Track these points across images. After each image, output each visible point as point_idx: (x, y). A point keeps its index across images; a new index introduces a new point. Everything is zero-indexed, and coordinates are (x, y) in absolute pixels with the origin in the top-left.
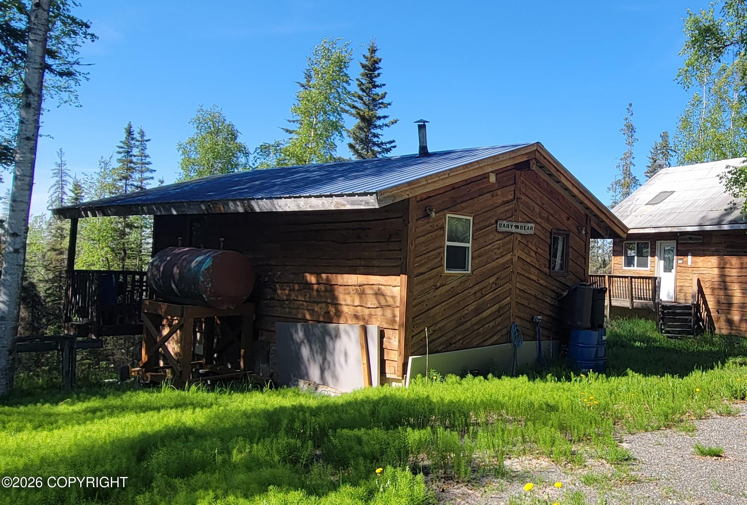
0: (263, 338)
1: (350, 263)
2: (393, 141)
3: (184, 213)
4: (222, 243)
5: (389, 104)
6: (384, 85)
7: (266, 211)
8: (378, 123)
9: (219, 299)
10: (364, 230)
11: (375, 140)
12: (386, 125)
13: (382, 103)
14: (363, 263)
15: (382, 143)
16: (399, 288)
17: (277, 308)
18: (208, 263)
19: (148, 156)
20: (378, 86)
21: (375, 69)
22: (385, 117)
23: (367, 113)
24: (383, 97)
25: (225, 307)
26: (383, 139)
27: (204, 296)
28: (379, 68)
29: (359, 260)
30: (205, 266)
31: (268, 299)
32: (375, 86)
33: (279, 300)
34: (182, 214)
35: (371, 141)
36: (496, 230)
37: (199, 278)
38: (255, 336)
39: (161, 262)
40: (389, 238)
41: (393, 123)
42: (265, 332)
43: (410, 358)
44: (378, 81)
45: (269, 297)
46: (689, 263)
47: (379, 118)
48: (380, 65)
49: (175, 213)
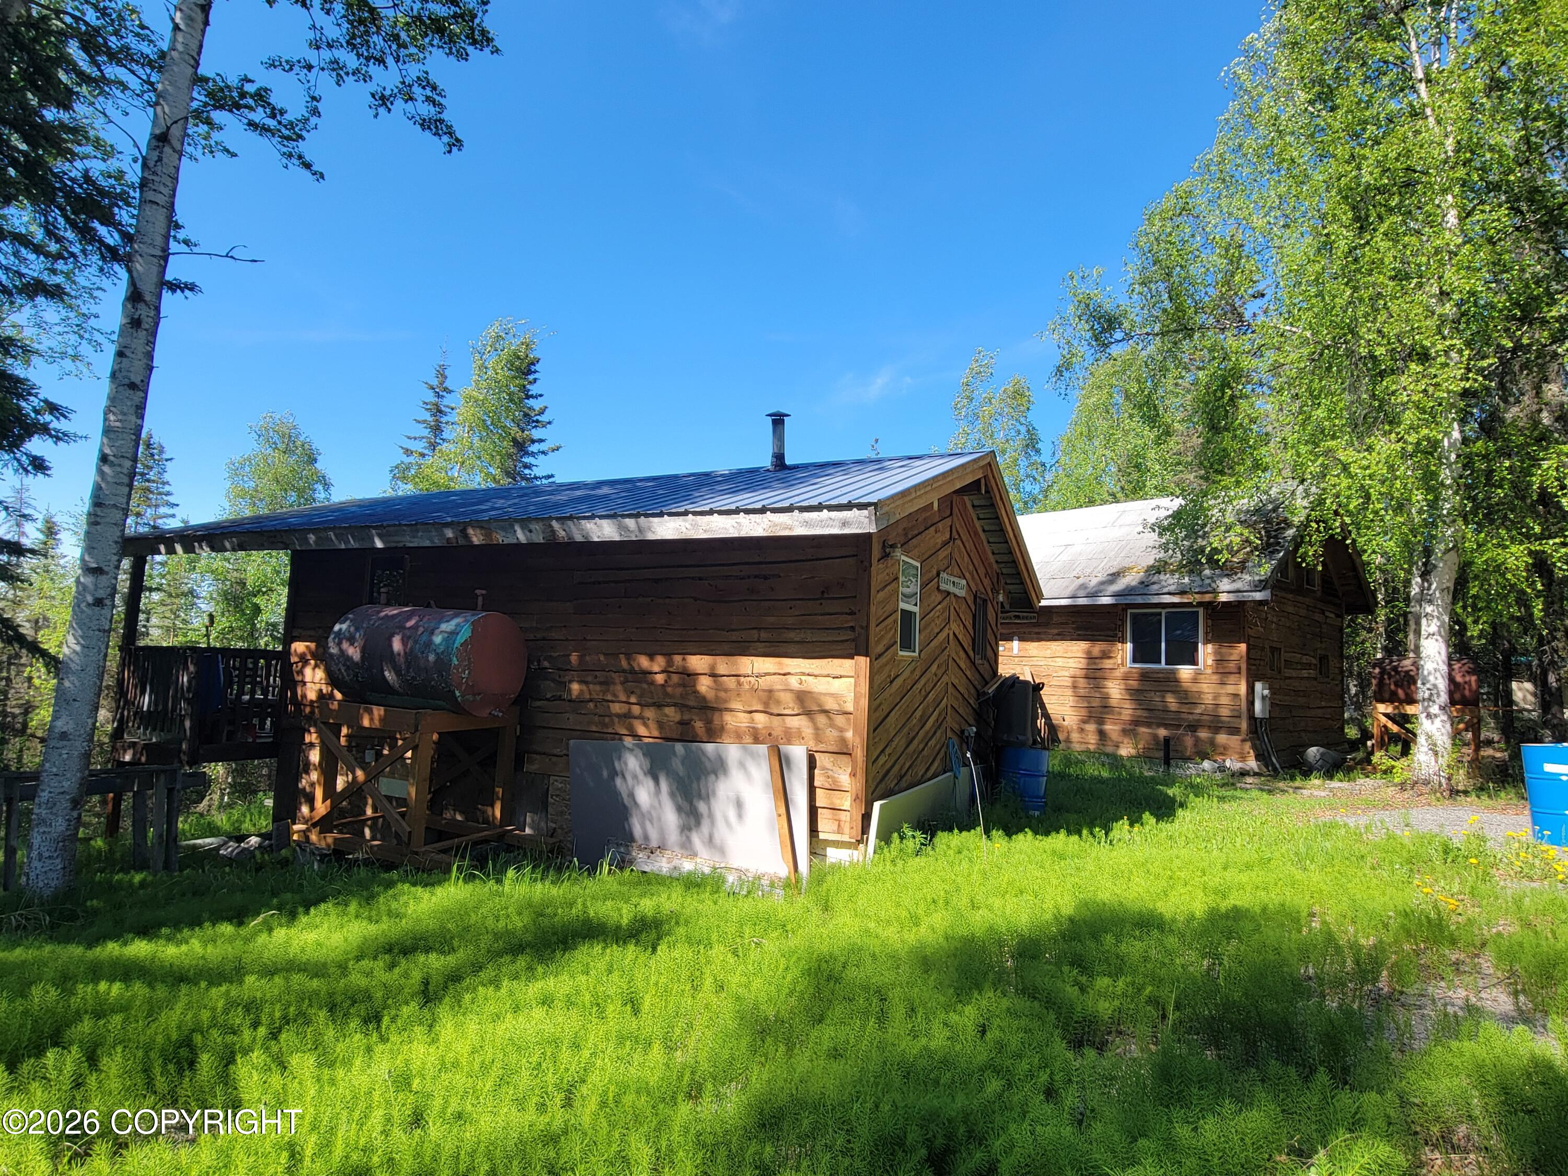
0: (534, 767)
1: (734, 636)
2: (552, 476)
3: (401, 545)
4: (480, 599)
5: (550, 423)
6: (541, 396)
7: (596, 539)
8: (534, 448)
9: (478, 698)
10: (766, 578)
11: (527, 471)
12: (543, 453)
13: (537, 421)
14: (764, 635)
15: (536, 478)
16: (852, 680)
17: (567, 715)
18: (465, 634)
19: (168, 483)
20: (532, 396)
21: (530, 372)
22: (541, 441)
23: (519, 436)
24: (542, 412)
25: (485, 713)
26: (536, 472)
27: (457, 693)
28: (535, 372)
29: (755, 631)
30: (460, 640)
31: (548, 700)
32: (528, 397)
33: (570, 701)
34: (396, 548)
35: (519, 474)
36: (938, 588)
37: (451, 660)
38: (519, 762)
39: (357, 629)
40: (823, 592)
41: (553, 450)
42: (538, 757)
43: (877, 805)
44: (534, 389)
45: (548, 696)
46: (1015, 651)
47: (533, 441)
48: (537, 367)
49: (379, 544)
